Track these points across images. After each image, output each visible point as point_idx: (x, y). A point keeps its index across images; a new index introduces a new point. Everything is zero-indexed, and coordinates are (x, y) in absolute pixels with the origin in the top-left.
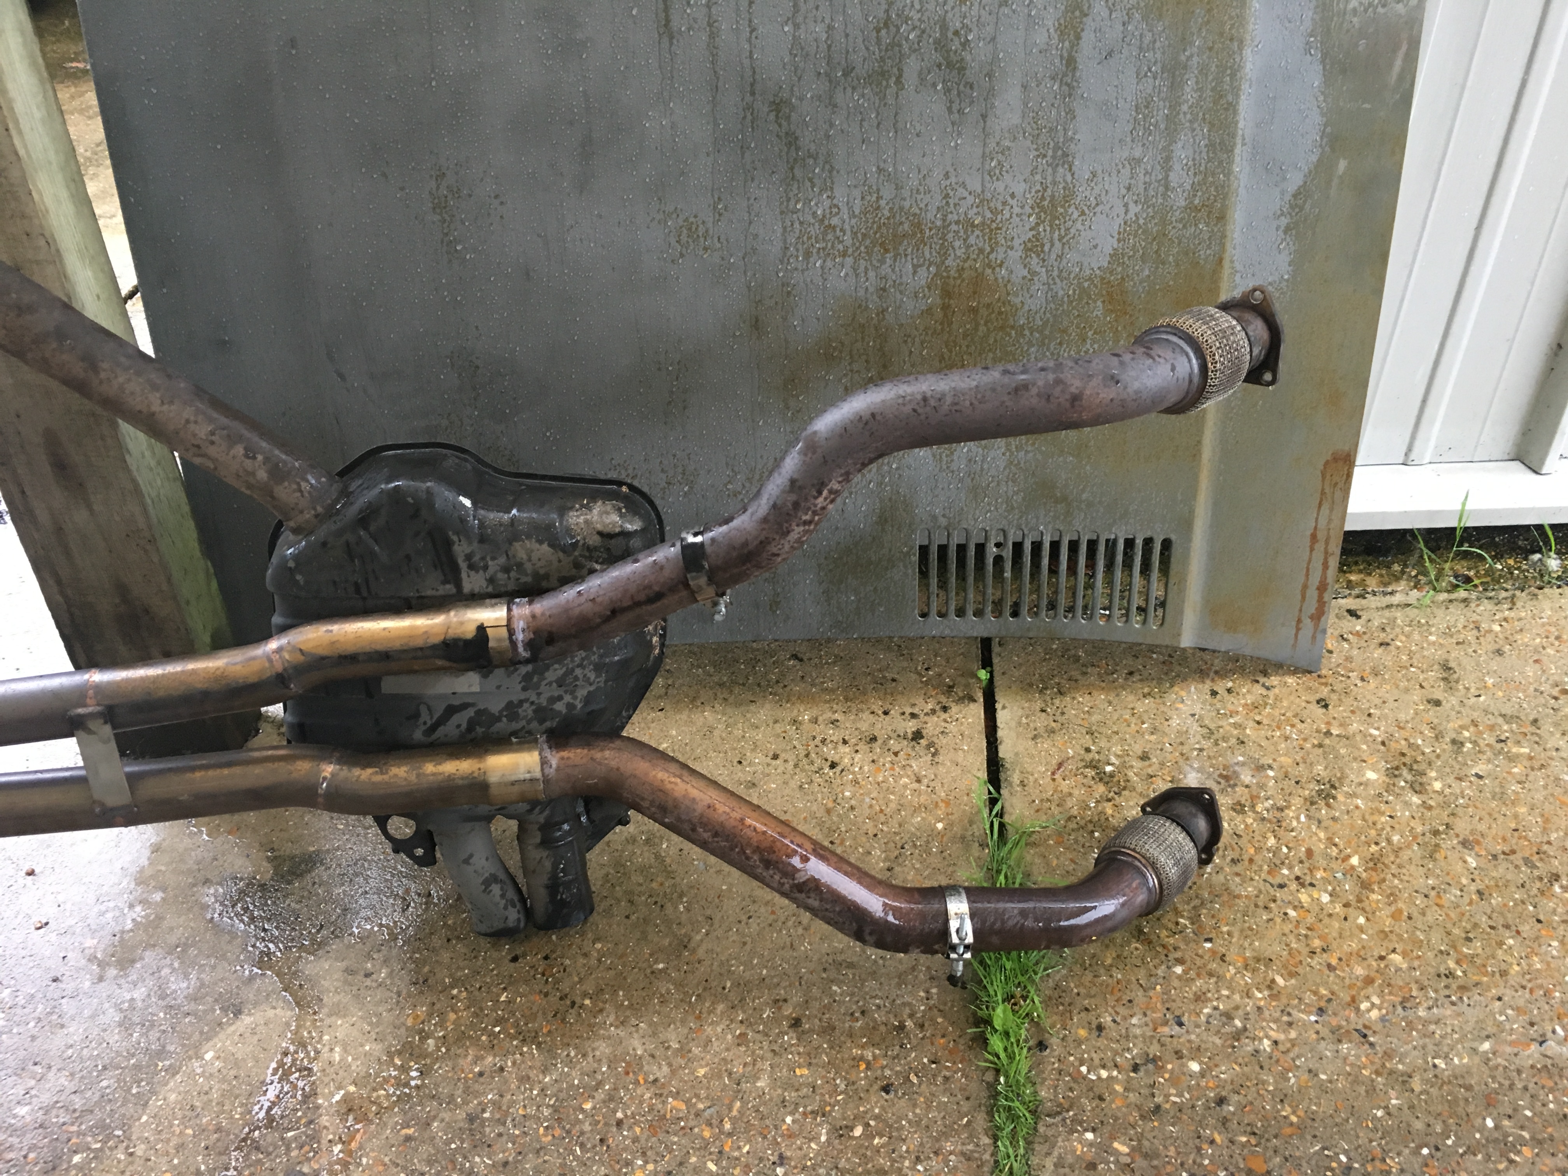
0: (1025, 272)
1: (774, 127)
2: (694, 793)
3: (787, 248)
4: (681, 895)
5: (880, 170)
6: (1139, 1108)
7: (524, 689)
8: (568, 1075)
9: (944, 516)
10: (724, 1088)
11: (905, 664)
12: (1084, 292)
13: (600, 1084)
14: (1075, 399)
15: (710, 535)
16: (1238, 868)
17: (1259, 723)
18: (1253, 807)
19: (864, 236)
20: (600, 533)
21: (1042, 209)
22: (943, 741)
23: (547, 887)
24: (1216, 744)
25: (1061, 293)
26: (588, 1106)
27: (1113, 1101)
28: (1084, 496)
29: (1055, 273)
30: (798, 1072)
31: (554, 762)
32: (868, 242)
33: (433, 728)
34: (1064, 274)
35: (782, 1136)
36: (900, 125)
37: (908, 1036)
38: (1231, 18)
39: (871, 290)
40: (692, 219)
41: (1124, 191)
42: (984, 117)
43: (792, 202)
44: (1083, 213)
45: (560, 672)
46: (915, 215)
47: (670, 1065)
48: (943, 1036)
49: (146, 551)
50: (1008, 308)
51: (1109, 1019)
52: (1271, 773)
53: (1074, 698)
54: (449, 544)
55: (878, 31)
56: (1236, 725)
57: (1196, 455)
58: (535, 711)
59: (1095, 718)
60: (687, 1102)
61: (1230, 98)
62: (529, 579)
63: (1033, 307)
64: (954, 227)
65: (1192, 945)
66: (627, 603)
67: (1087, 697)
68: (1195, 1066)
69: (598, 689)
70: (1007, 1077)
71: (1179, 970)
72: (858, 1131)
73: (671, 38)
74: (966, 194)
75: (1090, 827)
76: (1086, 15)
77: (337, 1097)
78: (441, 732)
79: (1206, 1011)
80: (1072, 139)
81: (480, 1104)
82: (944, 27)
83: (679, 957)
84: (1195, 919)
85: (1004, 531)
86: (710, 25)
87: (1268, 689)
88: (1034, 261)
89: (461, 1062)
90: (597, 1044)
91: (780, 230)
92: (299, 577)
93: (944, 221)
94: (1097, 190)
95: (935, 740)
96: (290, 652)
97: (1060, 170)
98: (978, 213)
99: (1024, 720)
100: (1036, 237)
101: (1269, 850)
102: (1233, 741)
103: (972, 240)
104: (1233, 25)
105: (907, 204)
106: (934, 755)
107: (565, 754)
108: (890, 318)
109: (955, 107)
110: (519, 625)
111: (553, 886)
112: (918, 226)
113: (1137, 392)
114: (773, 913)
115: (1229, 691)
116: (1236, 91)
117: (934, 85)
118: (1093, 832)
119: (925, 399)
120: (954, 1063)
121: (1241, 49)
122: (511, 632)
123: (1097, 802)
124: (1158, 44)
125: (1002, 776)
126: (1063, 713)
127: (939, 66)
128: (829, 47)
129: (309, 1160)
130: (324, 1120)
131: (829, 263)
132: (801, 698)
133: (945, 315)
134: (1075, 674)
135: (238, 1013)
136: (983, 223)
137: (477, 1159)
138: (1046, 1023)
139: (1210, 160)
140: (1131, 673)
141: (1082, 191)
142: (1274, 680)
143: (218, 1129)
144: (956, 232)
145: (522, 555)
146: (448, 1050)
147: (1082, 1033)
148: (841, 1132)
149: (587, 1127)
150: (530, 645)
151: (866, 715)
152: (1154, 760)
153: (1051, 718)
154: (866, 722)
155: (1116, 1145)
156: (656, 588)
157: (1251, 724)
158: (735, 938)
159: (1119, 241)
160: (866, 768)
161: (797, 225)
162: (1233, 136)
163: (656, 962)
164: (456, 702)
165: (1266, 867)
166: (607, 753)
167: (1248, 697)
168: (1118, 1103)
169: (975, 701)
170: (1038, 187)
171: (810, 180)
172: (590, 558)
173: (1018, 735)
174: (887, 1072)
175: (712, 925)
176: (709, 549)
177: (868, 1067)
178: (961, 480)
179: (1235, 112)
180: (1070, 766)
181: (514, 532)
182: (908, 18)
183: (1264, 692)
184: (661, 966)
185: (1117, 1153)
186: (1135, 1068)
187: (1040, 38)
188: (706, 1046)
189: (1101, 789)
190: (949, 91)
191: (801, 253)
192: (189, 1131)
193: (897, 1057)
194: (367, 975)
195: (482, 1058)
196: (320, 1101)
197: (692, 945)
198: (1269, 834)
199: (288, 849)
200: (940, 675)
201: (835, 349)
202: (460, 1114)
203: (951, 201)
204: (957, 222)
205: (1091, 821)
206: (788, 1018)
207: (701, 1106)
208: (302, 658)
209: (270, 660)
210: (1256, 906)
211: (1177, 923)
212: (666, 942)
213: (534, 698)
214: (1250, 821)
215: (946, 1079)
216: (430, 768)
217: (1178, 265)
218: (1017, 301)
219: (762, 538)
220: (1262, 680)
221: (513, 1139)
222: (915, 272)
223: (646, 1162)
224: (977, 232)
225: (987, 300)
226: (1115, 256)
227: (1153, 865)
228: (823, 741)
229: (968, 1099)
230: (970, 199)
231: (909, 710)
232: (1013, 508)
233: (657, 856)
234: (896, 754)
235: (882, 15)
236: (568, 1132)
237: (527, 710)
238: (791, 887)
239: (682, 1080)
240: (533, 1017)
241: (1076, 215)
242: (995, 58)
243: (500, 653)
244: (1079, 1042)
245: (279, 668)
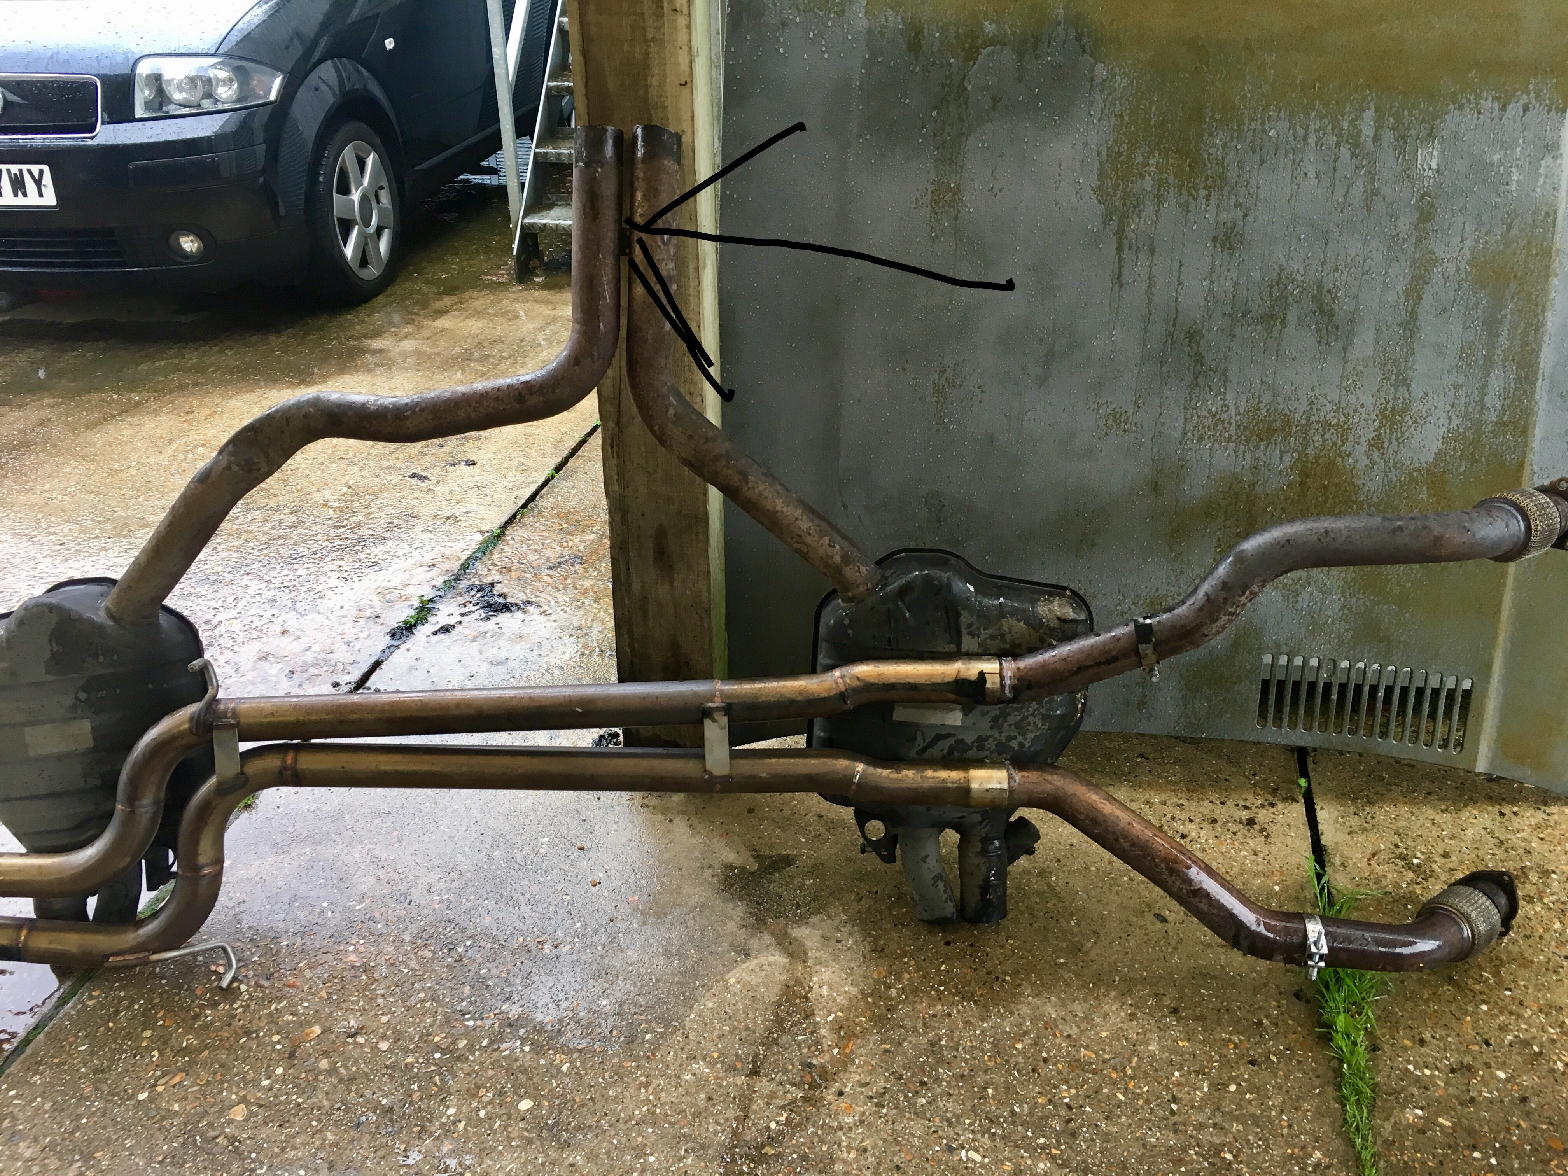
0: (1368, 462)
1: (1187, 349)
2: (1118, 813)
3: (1186, 434)
4: (1072, 914)
5: (1262, 382)
6: (1457, 1098)
7: (992, 727)
8: (1000, 1025)
9: (1286, 644)
10: (1123, 1047)
11: (1234, 769)
12: (1413, 480)
13: (1026, 1033)
14: (1438, 539)
15: (1158, 619)
16: (1530, 941)
17: (1542, 839)
18: (1541, 899)
19: (1246, 428)
20: (1059, 619)
21: (1385, 417)
22: (1272, 828)
23: (980, 887)
24: (1507, 851)
25: (1395, 479)
26: (1019, 1046)
27: (1436, 1091)
28: (1402, 639)
29: (1391, 464)
30: (1180, 1043)
31: (1017, 779)
32: (1247, 433)
33: (925, 749)
34: (1399, 465)
35: (1173, 1083)
36: (1281, 352)
37: (1265, 1030)
38: (1537, 290)
39: (1247, 467)
40: (1118, 410)
41: (1448, 408)
42: (1345, 349)
43: (1194, 402)
44: (1416, 422)
45: (1018, 718)
46: (1286, 415)
47: (1079, 1027)
48: (1294, 1033)
49: (701, 618)
50: (1352, 488)
51: (1429, 1035)
52: (1554, 876)
53: (1382, 808)
54: (958, 615)
55: (1271, 287)
56: (1524, 840)
57: (1498, 612)
58: (996, 745)
59: (1401, 824)
60: (1096, 1053)
61: (1534, 346)
62: (1008, 646)
63: (1372, 489)
64: (1315, 426)
65: (1496, 991)
66: (1089, 662)
67: (1393, 808)
68: (1501, 1075)
69: (1042, 734)
70: (1349, 1065)
71: (1485, 1007)
72: (1233, 1088)
73: (1121, 285)
74: (1326, 402)
75: (1404, 901)
76: (1427, 283)
77: (830, 1018)
78: (928, 753)
79: (1509, 1037)
80: (1411, 368)
81: (937, 1035)
82: (1320, 286)
83: (1075, 956)
84: (1496, 974)
85: (1334, 661)
86: (1149, 278)
87: (1548, 815)
88: (1375, 455)
89: (918, 1006)
90: (1019, 1007)
91: (1182, 421)
92: (850, 631)
93: (1308, 420)
94: (1428, 406)
95: (1266, 826)
96: (851, 678)
97: (1401, 389)
98: (1334, 417)
99: (1340, 820)
100: (1379, 436)
101: (1556, 932)
102: (1521, 851)
103: (1327, 436)
104: (1538, 296)
105: (1281, 407)
106: (1266, 837)
107: (1025, 774)
108: (1259, 489)
109: (1324, 341)
110: (1008, 674)
111: (986, 887)
112: (1288, 423)
113: (1482, 539)
114: (1146, 934)
115: (1515, 814)
116: (1539, 341)
117: (1309, 326)
118: (1406, 905)
119: (1327, 532)
120: (1305, 1052)
121: (1544, 311)
122: (1002, 678)
123: (1408, 884)
124: (1481, 306)
125: (1326, 858)
126: (1373, 818)
127: (1314, 313)
128: (1234, 296)
129: (817, 1056)
130: (823, 1032)
131: (1216, 446)
132: (1151, 786)
133: (1302, 490)
134: (1382, 790)
135: (747, 955)
136: (1338, 424)
137: (940, 1070)
138: (1378, 1033)
139: (1516, 389)
140: (1429, 794)
141: (1417, 406)
142: (1554, 809)
143: (747, 1029)
144: (1317, 430)
145: (1005, 628)
146: (907, 997)
147: (1408, 1043)
148: (1219, 1087)
149: (1020, 1059)
150: (1013, 688)
151: (1206, 803)
152: (1454, 858)
153: (1363, 821)
154: (1206, 808)
155: (1440, 1120)
156: (1114, 654)
157: (1536, 839)
158: (1119, 948)
159: (1443, 443)
160: (1211, 841)
161: (1195, 417)
162: (1536, 373)
163: (1058, 957)
164: (944, 733)
165: (1553, 943)
166: (1055, 777)
167: (1532, 819)
168: (1441, 1092)
169: (1297, 801)
170: (1383, 401)
171: (1209, 387)
172: (1051, 636)
173: (1337, 830)
174: (1252, 1053)
175: (1098, 937)
176: (1155, 629)
177: (1236, 1046)
178: (1303, 617)
179: (1538, 356)
180: (1383, 856)
181: (1002, 612)
182: (1294, 280)
183: (1546, 817)
184: (1062, 961)
185: (1441, 1126)
186: (1453, 1071)
187: (1391, 297)
188: (1105, 1018)
189: (1410, 875)
190: (1320, 330)
191: (1196, 437)
192: (727, 1028)
193: (1258, 1042)
194: (838, 942)
195: (935, 1006)
196: (818, 1019)
197: (1084, 949)
198: (1555, 920)
199: (766, 852)
200: (1265, 780)
201: (1213, 509)
202: (924, 1040)
203: (1315, 407)
204: (1318, 422)
205: (1404, 897)
206: (1167, 1007)
207: (1107, 1056)
208: (858, 683)
209: (837, 683)
210: (1547, 969)
211: (1482, 976)
212: (1064, 945)
213: (996, 735)
214: (1538, 909)
215: (1299, 1062)
216: (930, 773)
217: (1488, 464)
218: (1359, 483)
219: (1197, 622)
220: (1543, 808)
221: (966, 1061)
222: (1281, 458)
223: (1070, 1088)
224: (1332, 430)
225: (1336, 480)
226: (1440, 455)
227: (1468, 919)
228: (1173, 818)
229: (1318, 1077)
230: (1329, 406)
231: (1242, 803)
232: (1343, 643)
233: (1049, 885)
234: (1235, 833)
235: (1274, 276)
236: (1007, 1061)
237: (991, 744)
238: (1188, 892)
239: (1089, 1038)
240: (968, 983)
241: (1410, 422)
242: (1357, 310)
243: (993, 691)
244: (1405, 1049)
245: (842, 688)
